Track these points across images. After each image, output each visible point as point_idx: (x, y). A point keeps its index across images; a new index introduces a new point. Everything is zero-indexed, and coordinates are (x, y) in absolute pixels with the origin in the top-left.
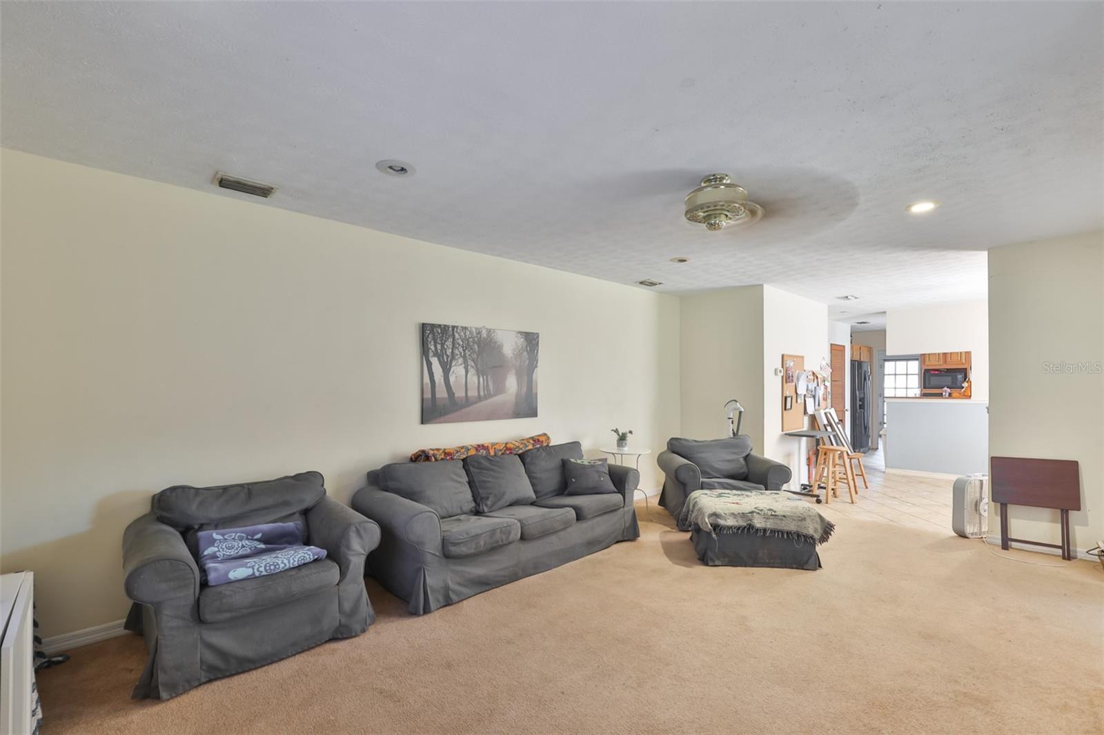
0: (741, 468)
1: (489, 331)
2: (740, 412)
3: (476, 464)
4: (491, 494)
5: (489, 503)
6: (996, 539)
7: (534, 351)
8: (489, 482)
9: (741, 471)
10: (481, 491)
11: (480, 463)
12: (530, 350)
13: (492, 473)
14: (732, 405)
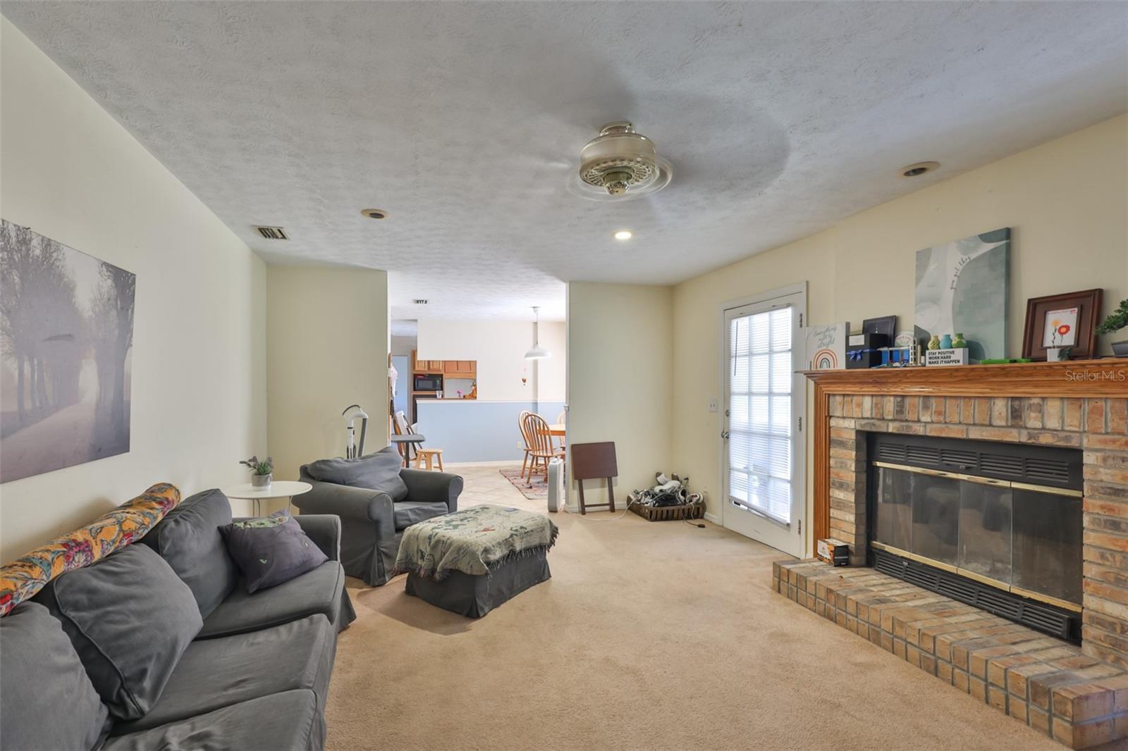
0: (402, 487)
1: (47, 244)
2: (364, 420)
3: (83, 598)
4: (149, 658)
5: (147, 684)
6: (574, 508)
7: (127, 310)
8: (134, 631)
9: (403, 490)
10: (118, 664)
11: (92, 591)
12: (122, 308)
13: (133, 605)
14: (353, 412)
